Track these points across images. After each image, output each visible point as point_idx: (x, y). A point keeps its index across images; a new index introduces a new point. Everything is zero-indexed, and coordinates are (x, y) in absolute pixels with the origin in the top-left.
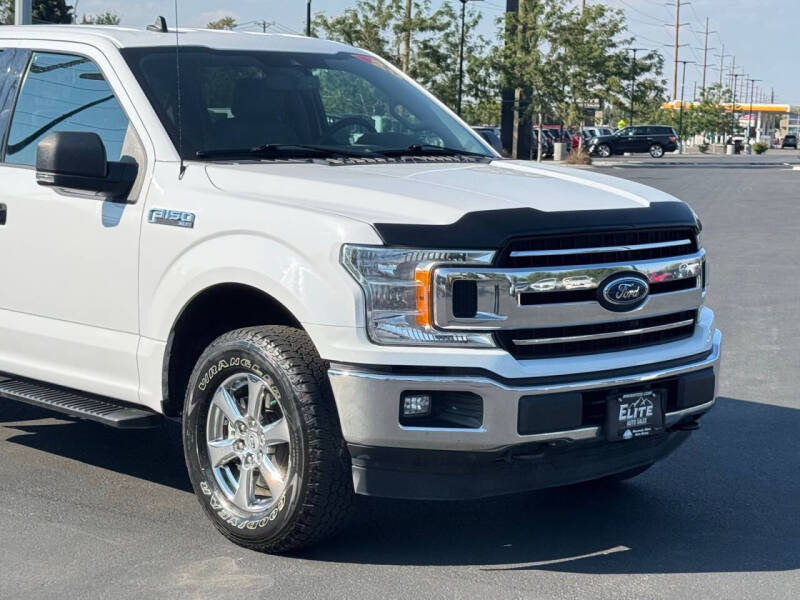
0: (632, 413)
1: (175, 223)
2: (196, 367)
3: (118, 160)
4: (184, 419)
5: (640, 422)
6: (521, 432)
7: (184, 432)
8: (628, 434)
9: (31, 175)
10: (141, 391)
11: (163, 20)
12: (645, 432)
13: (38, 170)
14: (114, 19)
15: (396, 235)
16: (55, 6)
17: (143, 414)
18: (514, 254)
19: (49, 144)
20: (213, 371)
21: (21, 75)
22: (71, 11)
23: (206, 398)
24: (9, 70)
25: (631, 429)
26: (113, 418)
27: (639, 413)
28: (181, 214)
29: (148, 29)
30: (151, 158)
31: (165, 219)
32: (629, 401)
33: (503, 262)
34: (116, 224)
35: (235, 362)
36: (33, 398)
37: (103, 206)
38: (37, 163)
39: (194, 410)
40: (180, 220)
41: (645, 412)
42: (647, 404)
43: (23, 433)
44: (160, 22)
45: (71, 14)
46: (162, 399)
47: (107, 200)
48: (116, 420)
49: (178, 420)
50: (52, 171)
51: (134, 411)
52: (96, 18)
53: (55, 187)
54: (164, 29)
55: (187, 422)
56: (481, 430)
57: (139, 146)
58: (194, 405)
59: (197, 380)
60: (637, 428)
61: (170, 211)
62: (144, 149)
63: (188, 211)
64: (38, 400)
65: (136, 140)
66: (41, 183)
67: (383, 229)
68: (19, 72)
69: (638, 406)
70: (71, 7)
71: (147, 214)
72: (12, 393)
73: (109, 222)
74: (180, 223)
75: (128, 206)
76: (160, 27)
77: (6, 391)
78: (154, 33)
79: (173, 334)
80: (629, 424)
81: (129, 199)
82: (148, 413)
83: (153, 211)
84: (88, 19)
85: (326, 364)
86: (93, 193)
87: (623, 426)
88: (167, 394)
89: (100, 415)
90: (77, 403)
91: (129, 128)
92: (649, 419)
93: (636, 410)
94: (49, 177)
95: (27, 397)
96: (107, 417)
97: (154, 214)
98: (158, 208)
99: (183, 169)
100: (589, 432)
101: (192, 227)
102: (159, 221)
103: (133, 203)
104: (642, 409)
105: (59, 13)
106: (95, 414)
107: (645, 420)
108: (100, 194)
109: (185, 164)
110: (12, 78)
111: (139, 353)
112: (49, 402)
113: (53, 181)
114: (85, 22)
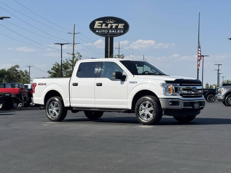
3: (123, 75)
6: (184, 106)
8: (196, 108)
12: (198, 108)
15: (168, 82)
18: (182, 84)
19: (114, 74)
20: (140, 102)
23: (139, 106)
30: (128, 76)
32: (196, 104)
33: (180, 85)
34: (123, 84)
35: (144, 100)
39: (137, 108)
41: (198, 105)
46: (131, 107)
47: (121, 81)
49: (134, 110)
50: (115, 77)
56: (179, 106)
57: (126, 73)
59: (137, 104)
61: (133, 81)
63: (136, 81)
67: (166, 81)
71: (129, 82)
74: (135, 83)
75: (125, 82)
79: (133, 98)
81: (125, 80)
82: (129, 110)
85: (159, 98)
91: (124, 71)
98: (131, 81)
99: (134, 76)
100: (191, 107)
101: (137, 83)
102: (131, 83)
111: (127, 101)
114: (115, 57)
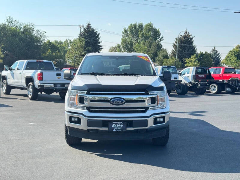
0: (116, 126)
5: (118, 128)
6: (88, 126)
12: (120, 130)
25: (115, 129)
27: (118, 126)
32: (115, 124)
41: (120, 127)
42: (121, 125)
56: (81, 125)
60: (117, 129)
69: (118, 125)
80: (115, 128)
87: (114, 128)
92: (121, 128)
93: (117, 126)
104: (119, 126)
107: (120, 128)
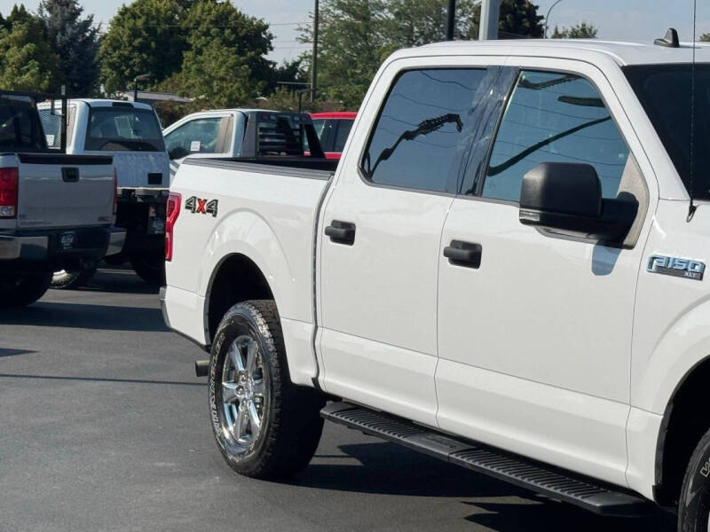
1: (680, 273)
2: (698, 448)
3: (615, 196)
4: (680, 510)
7: (679, 525)
9: (513, 212)
10: (629, 472)
11: (674, 33)
13: (522, 206)
14: (590, 30)
16: (524, 17)
17: (629, 500)
19: (536, 177)
21: (505, 99)
22: (542, 22)
24: (491, 92)
26: (595, 502)
28: (688, 262)
29: (655, 43)
30: (654, 195)
31: (668, 268)
34: (609, 272)
36: (500, 472)
37: (595, 251)
38: (521, 199)
39: (695, 500)
40: (686, 270)
43: (484, 511)
44: (671, 36)
45: (541, 25)
46: (654, 484)
47: (598, 244)
48: (598, 505)
49: (672, 510)
50: (536, 208)
51: (620, 495)
52: (570, 30)
53: (540, 227)
54: (676, 44)
55: (684, 514)
57: (640, 181)
58: (694, 494)
59: (699, 464)
61: (674, 260)
62: (646, 185)
63: (698, 260)
64: (507, 474)
65: (637, 174)
66: (524, 222)
68: (503, 95)
70: (542, 18)
71: (646, 262)
72: (477, 464)
73: (601, 268)
74: (687, 274)
75: (624, 251)
76: (670, 42)
77: (471, 462)
78: (663, 48)
79: (672, 407)
81: (626, 242)
82: (636, 499)
83: (654, 258)
84: (560, 31)
86: (584, 235)
88: (661, 478)
89: (579, 498)
90: (552, 482)
91: (630, 160)
94: (534, 215)
95: (494, 470)
96: (586, 501)
97: (655, 262)
98: (659, 254)
99: (692, 210)
101: (701, 278)
102: (662, 270)
103: (630, 247)
105: (527, 24)
106: (572, 496)
108: (591, 236)
109: (695, 203)
110: (496, 100)
111: (628, 427)
112: (519, 478)
113: (538, 220)
114: (557, 35)
